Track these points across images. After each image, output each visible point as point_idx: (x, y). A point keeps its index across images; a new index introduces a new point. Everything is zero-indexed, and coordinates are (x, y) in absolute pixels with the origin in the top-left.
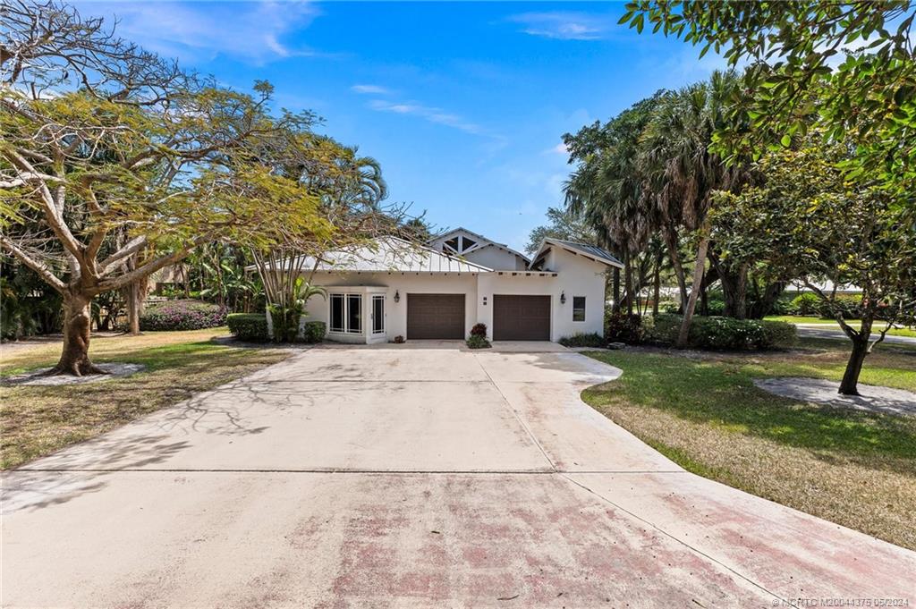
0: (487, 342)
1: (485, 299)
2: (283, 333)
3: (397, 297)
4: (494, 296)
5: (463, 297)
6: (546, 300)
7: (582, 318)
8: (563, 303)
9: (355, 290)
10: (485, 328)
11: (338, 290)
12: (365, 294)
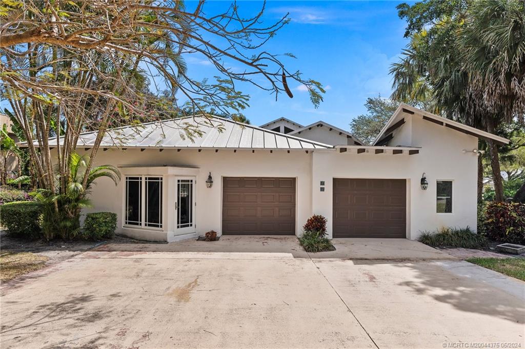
0: (327, 241)
1: (322, 183)
2: (55, 229)
3: (210, 180)
4: (334, 179)
5: (292, 182)
6: (400, 185)
7: (448, 209)
8: (425, 188)
9: (155, 172)
10: (324, 222)
11: (134, 172)
12: (168, 176)
